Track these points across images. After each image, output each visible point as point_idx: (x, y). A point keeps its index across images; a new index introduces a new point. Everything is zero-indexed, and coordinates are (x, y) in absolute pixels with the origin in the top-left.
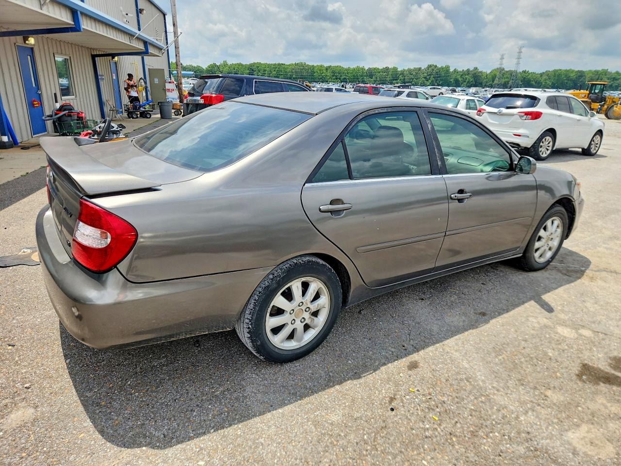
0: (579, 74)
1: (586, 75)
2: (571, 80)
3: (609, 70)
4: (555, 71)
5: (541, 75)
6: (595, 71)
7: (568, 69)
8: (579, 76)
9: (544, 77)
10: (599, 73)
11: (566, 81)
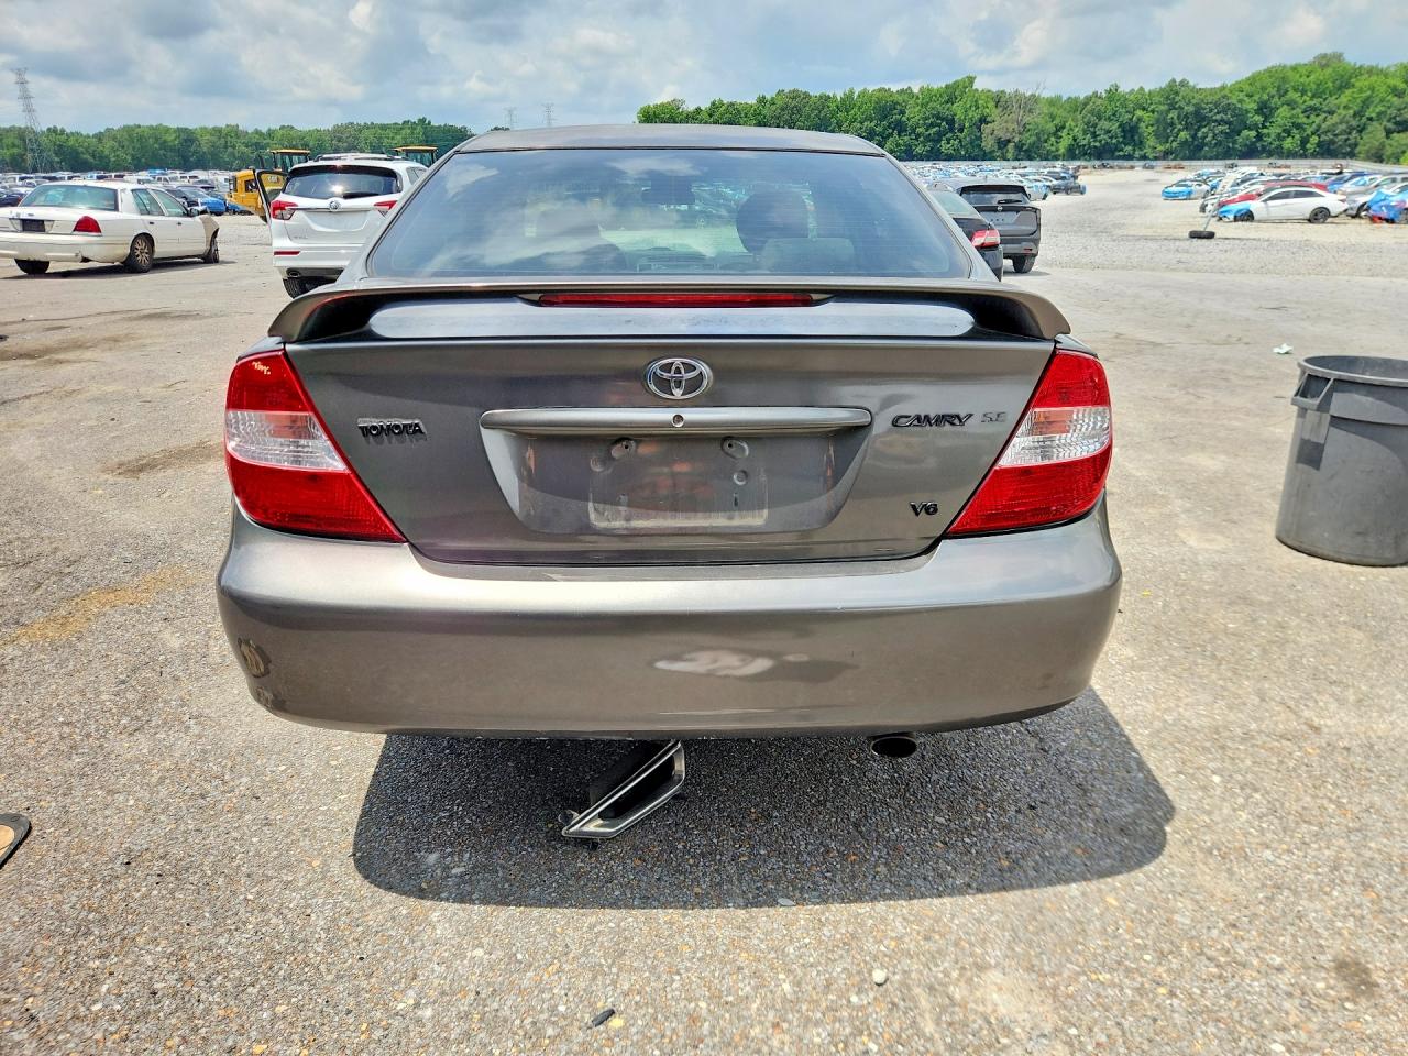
0: (183, 136)
1: (200, 138)
2: (172, 149)
3: (240, 128)
4: (128, 130)
5: (99, 137)
6: (214, 129)
7: (154, 124)
8: (186, 141)
9: (109, 144)
10: (224, 133)
11: (161, 152)
